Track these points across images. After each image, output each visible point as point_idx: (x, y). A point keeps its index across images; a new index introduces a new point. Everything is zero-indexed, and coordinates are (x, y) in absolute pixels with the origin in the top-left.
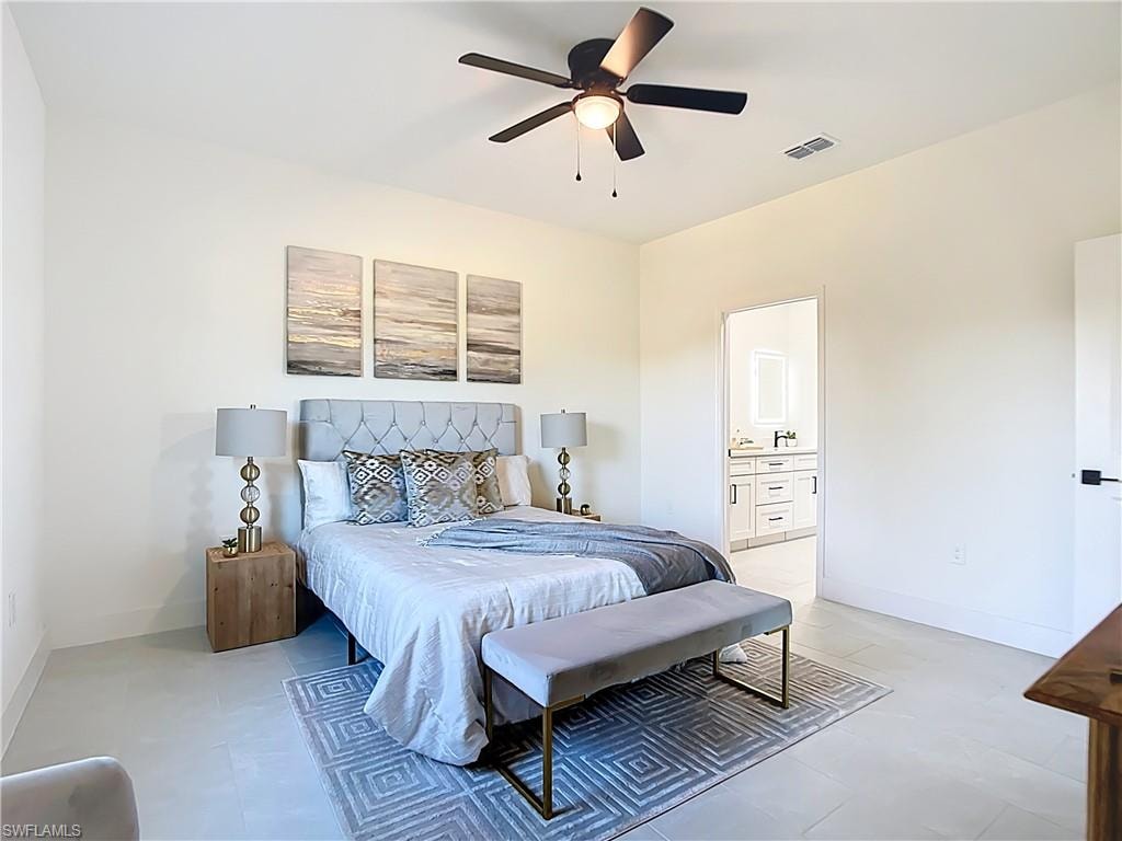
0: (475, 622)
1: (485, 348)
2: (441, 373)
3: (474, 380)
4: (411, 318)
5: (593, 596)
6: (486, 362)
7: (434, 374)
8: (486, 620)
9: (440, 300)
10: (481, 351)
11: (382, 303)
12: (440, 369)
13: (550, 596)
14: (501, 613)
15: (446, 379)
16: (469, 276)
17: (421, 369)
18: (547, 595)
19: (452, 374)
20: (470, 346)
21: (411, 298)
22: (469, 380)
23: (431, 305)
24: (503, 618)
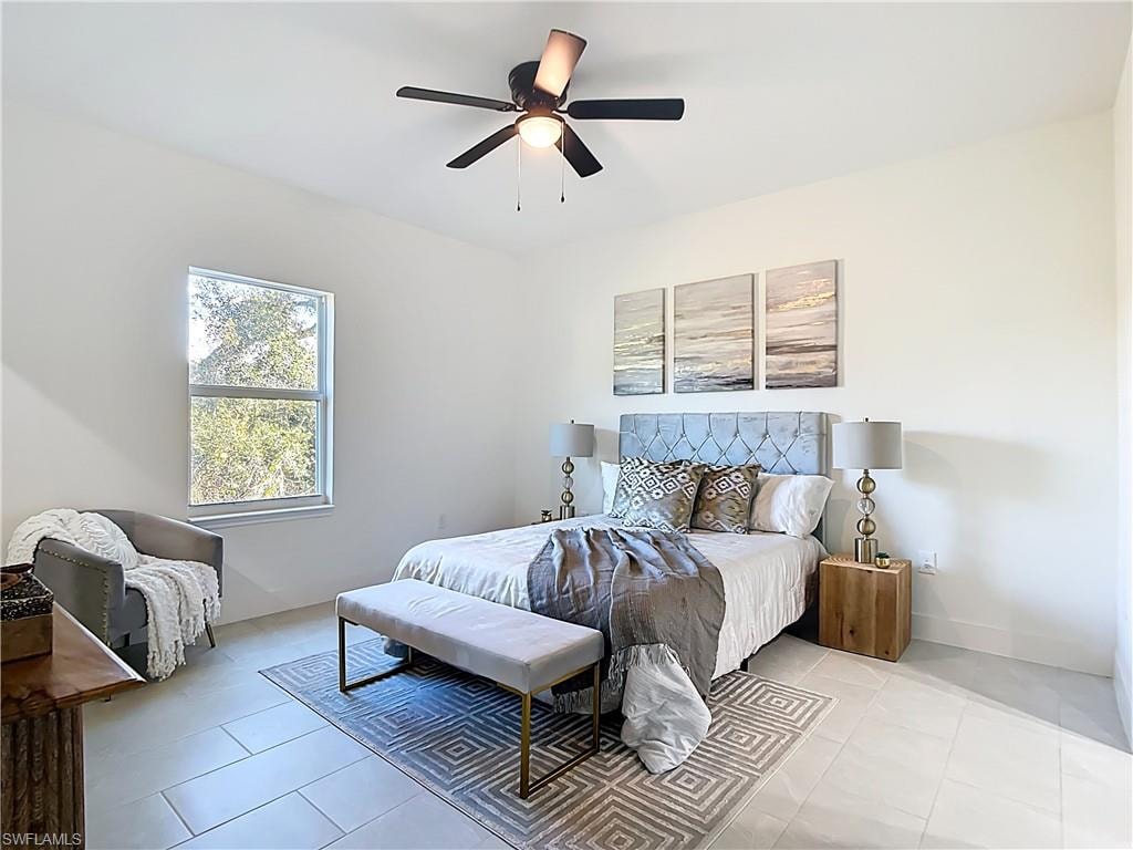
0: (413, 568)
1: (785, 349)
2: (734, 383)
3: (771, 387)
4: (703, 332)
5: (485, 587)
6: (788, 365)
7: (728, 385)
8: (420, 570)
9: (734, 308)
10: (781, 353)
11: (682, 324)
12: (734, 379)
13: (458, 573)
14: (429, 570)
15: (740, 389)
16: (767, 272)
17: (714, 381)
18: (456, 571)
19: (749, 383)
20: (770, 350)
21: (706, 313)
22: (767, 387)
23: (724, 316)
24: (428, 574)
